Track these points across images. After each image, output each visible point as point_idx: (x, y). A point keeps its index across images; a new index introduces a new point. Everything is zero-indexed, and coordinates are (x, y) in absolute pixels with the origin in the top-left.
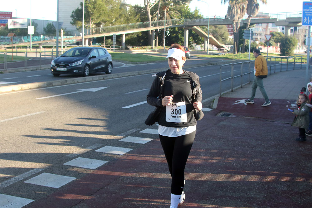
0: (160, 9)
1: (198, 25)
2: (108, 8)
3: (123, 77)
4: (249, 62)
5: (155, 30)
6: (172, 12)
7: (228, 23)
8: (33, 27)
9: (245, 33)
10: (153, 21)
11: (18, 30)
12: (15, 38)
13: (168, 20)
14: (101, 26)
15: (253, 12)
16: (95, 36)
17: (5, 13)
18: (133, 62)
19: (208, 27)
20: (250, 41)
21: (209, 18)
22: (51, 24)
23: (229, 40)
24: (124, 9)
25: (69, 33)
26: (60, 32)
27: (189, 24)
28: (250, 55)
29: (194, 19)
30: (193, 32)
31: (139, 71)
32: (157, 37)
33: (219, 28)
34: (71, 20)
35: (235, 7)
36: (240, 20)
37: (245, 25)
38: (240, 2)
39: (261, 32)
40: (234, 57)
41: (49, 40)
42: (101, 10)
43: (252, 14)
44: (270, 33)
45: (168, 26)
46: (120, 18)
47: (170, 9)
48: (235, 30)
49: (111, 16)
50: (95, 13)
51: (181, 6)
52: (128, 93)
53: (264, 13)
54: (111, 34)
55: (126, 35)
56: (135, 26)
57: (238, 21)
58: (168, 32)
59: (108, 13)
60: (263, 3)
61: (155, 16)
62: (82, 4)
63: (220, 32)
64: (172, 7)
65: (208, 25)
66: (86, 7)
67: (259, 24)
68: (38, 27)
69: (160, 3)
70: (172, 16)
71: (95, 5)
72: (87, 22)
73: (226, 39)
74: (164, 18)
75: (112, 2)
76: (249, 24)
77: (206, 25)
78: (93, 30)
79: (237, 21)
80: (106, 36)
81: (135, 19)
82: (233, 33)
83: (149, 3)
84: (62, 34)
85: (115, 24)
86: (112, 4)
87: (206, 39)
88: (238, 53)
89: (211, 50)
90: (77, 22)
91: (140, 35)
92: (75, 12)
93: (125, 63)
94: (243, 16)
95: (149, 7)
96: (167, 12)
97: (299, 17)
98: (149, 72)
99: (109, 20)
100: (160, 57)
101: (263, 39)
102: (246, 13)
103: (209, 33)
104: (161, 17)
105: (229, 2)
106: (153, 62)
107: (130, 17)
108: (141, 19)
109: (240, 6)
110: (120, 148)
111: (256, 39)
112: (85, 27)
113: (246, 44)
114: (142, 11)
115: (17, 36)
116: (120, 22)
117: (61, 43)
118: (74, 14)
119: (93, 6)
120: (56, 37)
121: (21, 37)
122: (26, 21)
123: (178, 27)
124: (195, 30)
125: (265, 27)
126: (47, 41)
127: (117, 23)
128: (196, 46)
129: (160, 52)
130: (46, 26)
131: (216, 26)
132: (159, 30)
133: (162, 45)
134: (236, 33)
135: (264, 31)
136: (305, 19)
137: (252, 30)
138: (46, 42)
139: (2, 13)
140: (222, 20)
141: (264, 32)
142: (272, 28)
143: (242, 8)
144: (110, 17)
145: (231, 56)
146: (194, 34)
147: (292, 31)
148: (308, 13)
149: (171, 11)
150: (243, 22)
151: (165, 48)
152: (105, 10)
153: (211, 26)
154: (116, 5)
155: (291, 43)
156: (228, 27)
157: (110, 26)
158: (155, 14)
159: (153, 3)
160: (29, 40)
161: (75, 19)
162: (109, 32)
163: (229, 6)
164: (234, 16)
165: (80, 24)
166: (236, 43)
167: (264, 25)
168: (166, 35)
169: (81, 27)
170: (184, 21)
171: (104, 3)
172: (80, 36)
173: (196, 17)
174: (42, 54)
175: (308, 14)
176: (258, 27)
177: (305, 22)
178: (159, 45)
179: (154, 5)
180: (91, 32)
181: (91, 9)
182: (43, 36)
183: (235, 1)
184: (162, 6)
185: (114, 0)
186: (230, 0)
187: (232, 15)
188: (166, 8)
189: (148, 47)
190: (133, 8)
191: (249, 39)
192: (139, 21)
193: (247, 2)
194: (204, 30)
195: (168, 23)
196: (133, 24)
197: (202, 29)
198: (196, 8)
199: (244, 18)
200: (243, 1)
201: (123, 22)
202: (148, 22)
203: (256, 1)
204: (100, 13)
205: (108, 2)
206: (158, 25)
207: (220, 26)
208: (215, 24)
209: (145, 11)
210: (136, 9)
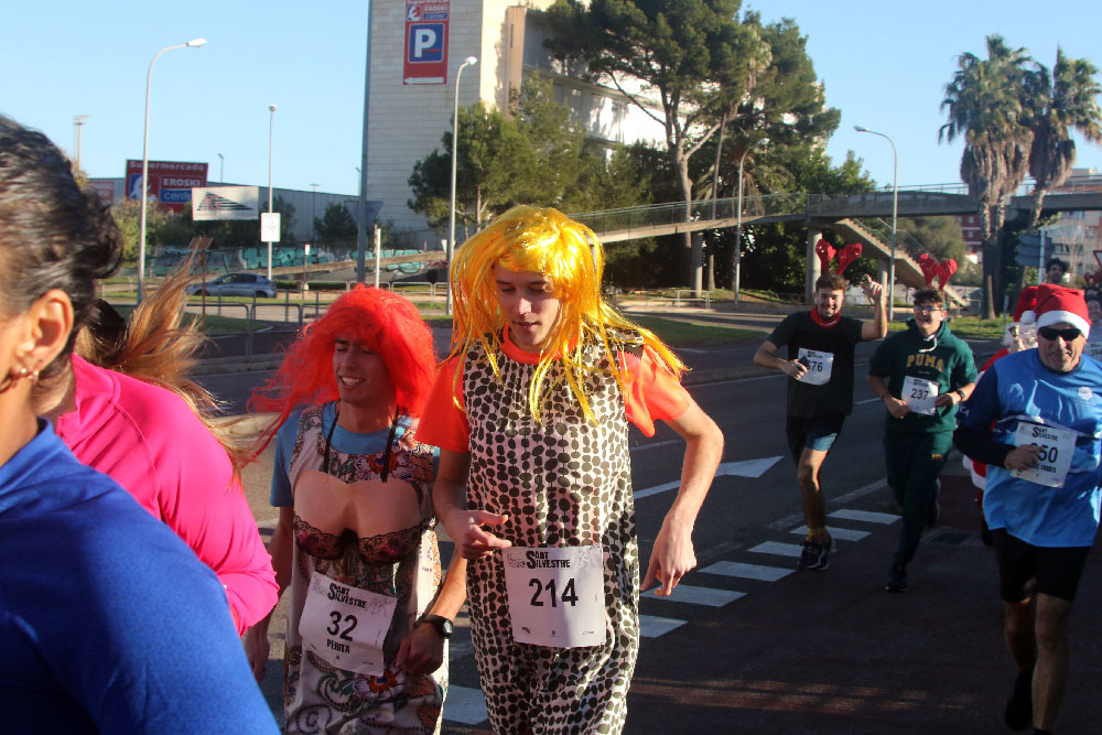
0: (722, 157)
1: (854, 214)
2: (540, 153)
5: (704, 231)
6: (766, 168)
7: (963, 210)
8: (278, 215)
9: (1025, 245)
10: (697, 202)
11: (227, 225)
12: (216, 253)
13: (750, 197)
15: (1055, 172)
17: (182, 168)
19: (891, 222)
21: (897, 190)
22: (339, 207)
23: (968, 270)
24: (597, 158)
25: (402, 240)
26: (371, 235)
27: (823, 211)
29: (841, 195)
30: (839, 239)
32: (712, 258)
33: (933, 228)
34: (409, 193)
35: (989, 153)
36: (1006, 200)
37: (1022, 215)
38: (1005, 136)
39: (1082, 241)
40: (983, 329)
41: (331, 262)
42: (514, 161)
43: (1049, 177)
45: (752, 219)
46: (581, 189)
47: (757, 158)
48: (989, 235)
49: (548, 181)
50: (494, 171)
51: (796, 149)
53: (1091, 172)
56: (635, 216)
57: (999, 201)
58: (751, 237)
59: (541, 173)
60: (1089, 138)
61: (705, 181)
62: (448, 139)
63: (933, 242)
64: (765, 152)
65: (891, 216)
66: (463, 150)
67: (1076, 213)
68: (296, 216)
69: (723, 137)
70: (763, 183)
71: (496, 142)
72: (467, 200)
74: (738, 189)
75: (553, 133)
76: (1038, 212)
77: (883, 217)
79: (994, 203)
81: (633, 194)
82: (979, 243)
83: (683, 136)
84: (378, 242)
86: (553, 140)
87: (883, 263)
88: (997, 315)
89: (904, 302)
90: (431, 201)
91: (652, 248)
92: (425, 164)
94: (1016, 182)
95: (685, 152)
96: (748, 168)
99: (542, 194)
100: (721, 329)
101: (1087, 266)
102: (1027, 175)
103: (896, 245)
104: (724, 187)
105: (967, 134)
107: (616, 184)
108: (655, 194)
109: (1006, 148)
112: (459, 220)
113: (1029, 282)
114: (660, 163)
115: (221, 248)
116: (581, 203)
117: (375, 274)
118: (419, 173)
119: (488, 145)
120: (356, 254)
121: (235, 251)
122: (255, 194)
123: (786, 220)
124: (846, 229)
125: (1097, 224)
126: (325, 266)
127: (570, 208)
129: (719, 310)
130: (321, 215)
131: (919, 218)
132: (720, 230)
133: (729, 286)
134: (990, 246)
135: (1092, 237)
137: (1049, 235)
138: (321, 269)
139: (172, 167)
140: (944, 199)
141: (1094, 241)
143: (1013, 156)
144: (548, 183)
145: (974, 325)
149: (761, 167)
150: (1015, 206)
151: (740, 296)
152: (529, 160)
153: (902, 218)
154: (569, 143)
156: (965, 223)
158: (706, 176)
159: (698, 137)
160: (261, 260)
161: (426, 189)
163: (966, 150)
164: (984, 185)
165: (440, 207)
166: (990, 278)
167: (1093, 217)
169: (445, 220)
170: (806, 202)
171: (525, 136)
172: (442, 249)
173: (851, 187)
174: (306, 311)
176: (1071, 222)
178: (718, 286)
179: (701, 143)
181: (479, 157)
182: (312, 247)
183: (986, 132)
184: (728, 149)
185: (562, 127)
186: (970, 128)
187: (979, 181)
188: (742, 155)
189: (679, 292)
190: (628, 155)
191: (1038, 267)
192: (648, 198)
193: (1031, 133)
194: (879, 232)
195: (751, 208)
196: (627, 209)
197: (870, 229)
198: (850, 154)
199: (1021, 191)
200: (1017, 130)
201: (592, 202)
202: (679, 204)
203: (1064, 129)
204: (512, 171)
205: (540, 131)
206: (714, 214)
207: (935, 219)
208: (919, 212)
209: (669, 166)
210: (639, 158)
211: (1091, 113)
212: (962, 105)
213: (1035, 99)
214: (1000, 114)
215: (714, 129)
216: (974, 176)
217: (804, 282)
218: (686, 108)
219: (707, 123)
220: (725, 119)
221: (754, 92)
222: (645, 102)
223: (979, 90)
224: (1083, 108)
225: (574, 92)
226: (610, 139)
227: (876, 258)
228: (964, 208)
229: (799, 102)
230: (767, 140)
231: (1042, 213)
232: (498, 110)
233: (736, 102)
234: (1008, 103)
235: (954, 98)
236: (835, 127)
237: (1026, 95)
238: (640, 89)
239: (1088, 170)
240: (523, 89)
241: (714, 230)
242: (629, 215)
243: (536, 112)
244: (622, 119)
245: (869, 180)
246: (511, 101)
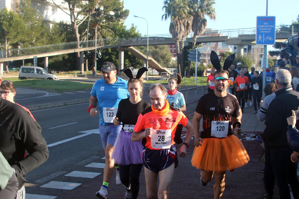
0: (89, 26)
1: (135, 45)
2: (27, 25)
3: (45, 108)
4: (196, 88)
5: (84, 51)
7: (170, 43)
9: (191, 54)
10: (82, 41)
13: (99, 39)
14: (19, 47)
15: (200, 30)
16: (12, 59)
18: (57, 90)
19: (147, 47)
20: (196, 64)
21: (148, 36)
23: (172, 62)
24: (47, 27)
27: (124, 44)
28: (197, 79)
29: (130, 39)
30: (130, 53)
31: (65, 101)
32: (87, 60)
33: (160, 49)
35: (179, 24)
36: (184, 39)
37: (190, 45)
38: (184, 18)
42: (18, 28)
43: (198, 31)
44: (220, 53)
45: (100, 47)
46: (42, 38)
47: (101, 26)
48: (179, 50)
50: (11, 32)
51: (114, 23)
52: (51, 128)
53: (212, 30)
54: (31, 57)
55: (50, 58)
56: (61, 47)
57: (182, 40)
58: (100, 53)
59: (28, 32)
60: (211, 18)
61: (84, 35)
63: (161, 54)
64: (104, 24)
65: (147, 45)
67: (207, 43)
69: (90, 19)
70: (103, 35)
71: (11, 22)
73: (168, 61)
74: (95, 37)
75: (32, 18)
76: (195, 43)
77: (144, 46)
78: (10, 52)
79: (181, 40)
80: (25, 59)
81: (60, 39)
82: (176, 54)
83: (76, 19)
85: (36, 44)
86: (32, 21)
87: (144, 61)
89: (151, 74)
91: (67, 57)
93: (48, 92)
94: (188, 33)
95: (77, 25)
96: (98, 30)
97: (254, 34)
98: (77, 102)
99: (28, 40)
102: (191, 31)
103: (149, 55)
104: (91, 36)
105: (171, 17)
106: (82, 90)
107: (54, 36)
108: (67, 39)
109: (184, 22)
110: (41, 196)
111: (204, 61)
113: (193, 66)
114: (69, 29)
116: (42, 43)
119: (9, 23)
123: (112, 47)
124: (132, 50)
125: (214, 47)
127: (38, 44)
128: (133, 70)
129: (89, 78)
131: (156, 46)
132: (90, 51)
134: (179, 55)
136: (260, 37)
137: (199, 51)
140: (164, 39)
142: (222, 48)
143: (186, 25)
144: (30, 36)
146: (131, 56)
147: (246, 51)
148: (263, 29)
149: (103, 29)
150: (187, 41)
151: (97, 73)
152: (23, 28)
153: (150, 46)
154: (37, 22)
155: (245, 64)
156: (171, 47)
157: (30, 47)
158: (84, 33)
159: (81, 19)
162: (29, 54)
163: (171, 23)
164: (177, 34)
166: (180, 65)
167: (213, 44)
168: (97, 57)
170: (118, 41)
171: (22, 19)
173: (133, 36)
175: (263, 31)
176: (206, 46)
177: (260, 40)
178: (89, 70)
179: (83, 22)
180: (6, 54)
181: (6, 27)
183: (178, 17)
184: (92, 23)
185: (34, 16)
186: (172, 15)
187: (175, 33)
188: (96, 26)
189: (76, 72)
190: (58, 26)
191: (195, 61)
192: (65, 40)
193: (192, 17)
194: (142, 51)
195: (100, 43)
196: (58, 44)
197: (140, 50)
198: (133, 24)
199: (189, 36)
200: (187, 16)
201: (46, 42)
202: (75, 42)
203: (203, 15)
204: (18, 32)
205: (27, 18)
206: (87, 46)
207: (162, 46)
208: (156, 44)
209: (72, 29)
210: (62, 27)
211: (212, 10)
212: (169, 8)
213: (194, 6)
214: (182, 11)
215: (87, 17)
216: (174, 32)
217: (118, 68)
218: (77, 10)
219: (84, 15)
220: (90, 13)
221: (100, 4)
222: (63, 8)
223: (175, 3)
224: (209, 8)
225: (38, 4)
226: (51, 20)
227: (142, 59)
228: (171, 42)
229: (115, 7)
230: (104, 20)
231: (196, 43)
232: (12, 11)
233: (94, 7)
234: (184, 7)
235: (167, 5)
236: (127, 16)
237: (191, 4)
238: (61, 3)
239: (211, 29)
240: (20, 3)
241: (87, 51)
242: (58, 46)
243: (25, 11)
244: (55, 13)
245: (139, 33)
246: (16, 7)
